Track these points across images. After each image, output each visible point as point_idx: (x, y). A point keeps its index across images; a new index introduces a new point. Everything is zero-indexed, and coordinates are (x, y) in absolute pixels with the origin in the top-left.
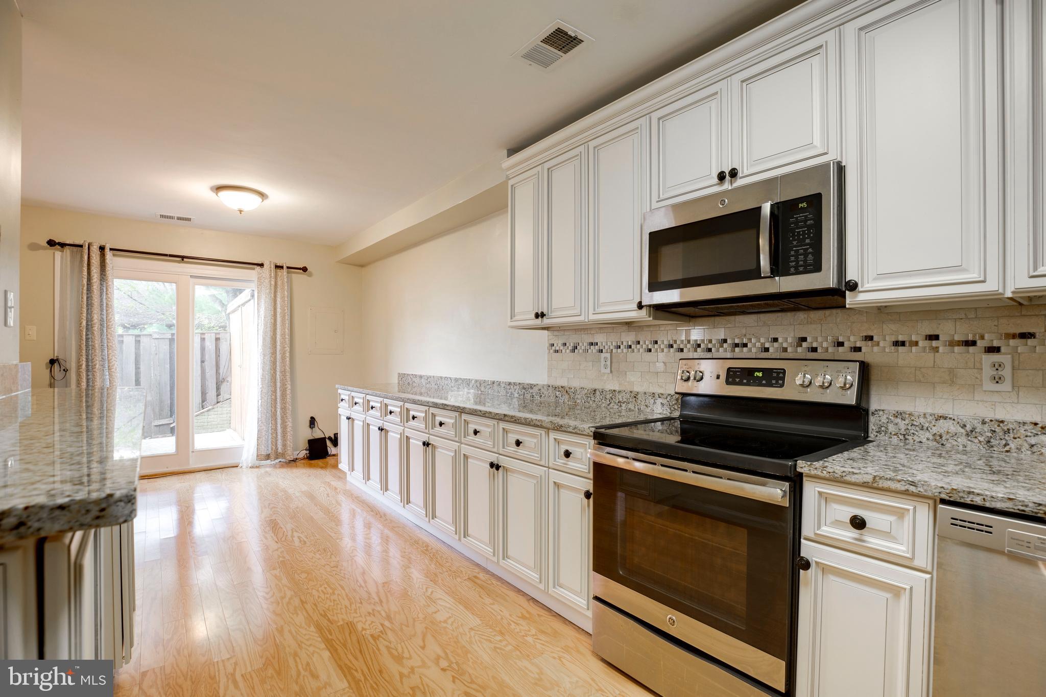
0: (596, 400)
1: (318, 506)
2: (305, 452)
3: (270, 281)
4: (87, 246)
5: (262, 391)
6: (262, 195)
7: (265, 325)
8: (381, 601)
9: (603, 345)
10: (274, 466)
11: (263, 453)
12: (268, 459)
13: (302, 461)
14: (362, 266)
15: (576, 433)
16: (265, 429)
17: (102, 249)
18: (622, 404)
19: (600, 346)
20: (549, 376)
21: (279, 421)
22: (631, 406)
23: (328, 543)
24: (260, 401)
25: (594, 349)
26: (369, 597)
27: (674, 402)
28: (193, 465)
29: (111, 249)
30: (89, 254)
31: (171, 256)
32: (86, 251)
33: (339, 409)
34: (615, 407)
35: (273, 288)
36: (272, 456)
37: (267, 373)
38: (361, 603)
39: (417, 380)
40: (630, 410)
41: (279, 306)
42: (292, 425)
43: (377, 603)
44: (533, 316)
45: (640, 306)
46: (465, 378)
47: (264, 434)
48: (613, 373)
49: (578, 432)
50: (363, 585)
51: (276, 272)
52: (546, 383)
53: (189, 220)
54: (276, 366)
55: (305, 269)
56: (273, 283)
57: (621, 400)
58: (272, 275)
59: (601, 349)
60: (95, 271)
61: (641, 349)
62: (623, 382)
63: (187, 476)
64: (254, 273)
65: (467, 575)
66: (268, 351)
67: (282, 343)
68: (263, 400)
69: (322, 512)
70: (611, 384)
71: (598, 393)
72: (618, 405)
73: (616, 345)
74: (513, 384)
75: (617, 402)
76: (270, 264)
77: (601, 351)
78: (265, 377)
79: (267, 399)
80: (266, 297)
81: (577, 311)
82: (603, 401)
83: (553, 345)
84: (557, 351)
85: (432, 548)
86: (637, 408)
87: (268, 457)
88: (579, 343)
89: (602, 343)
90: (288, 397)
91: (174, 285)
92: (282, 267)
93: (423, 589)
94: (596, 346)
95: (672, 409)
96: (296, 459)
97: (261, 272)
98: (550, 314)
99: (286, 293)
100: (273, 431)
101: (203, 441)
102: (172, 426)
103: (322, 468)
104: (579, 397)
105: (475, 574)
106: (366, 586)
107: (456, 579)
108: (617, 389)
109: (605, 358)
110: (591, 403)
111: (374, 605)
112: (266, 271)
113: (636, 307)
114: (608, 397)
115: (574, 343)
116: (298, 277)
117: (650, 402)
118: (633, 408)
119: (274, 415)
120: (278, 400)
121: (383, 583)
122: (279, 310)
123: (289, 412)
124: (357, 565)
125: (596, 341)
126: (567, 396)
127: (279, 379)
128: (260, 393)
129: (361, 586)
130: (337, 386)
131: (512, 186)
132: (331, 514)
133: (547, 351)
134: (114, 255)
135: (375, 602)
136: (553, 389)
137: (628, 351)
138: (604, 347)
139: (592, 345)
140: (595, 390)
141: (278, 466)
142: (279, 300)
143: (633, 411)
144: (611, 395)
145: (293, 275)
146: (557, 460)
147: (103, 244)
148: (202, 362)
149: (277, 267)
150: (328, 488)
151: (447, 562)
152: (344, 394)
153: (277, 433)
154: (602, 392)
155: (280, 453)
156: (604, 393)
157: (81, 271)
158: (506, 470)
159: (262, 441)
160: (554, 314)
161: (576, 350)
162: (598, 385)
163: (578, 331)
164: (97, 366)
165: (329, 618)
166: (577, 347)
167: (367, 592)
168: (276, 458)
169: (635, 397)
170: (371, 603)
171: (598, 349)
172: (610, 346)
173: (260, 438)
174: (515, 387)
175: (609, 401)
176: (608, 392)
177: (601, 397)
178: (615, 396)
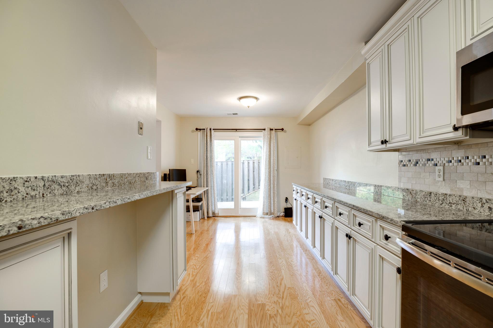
0: (432, 200)
1: (278, 240)
2: (283, 213)
3: (268, 136)
4: (206, 129)
5: (265, 185)
6: (256, 98)
7: (266, 156)
8: (283, 297)
9: (438, 160)
10: (270, 219)
11: (265, 212)
12: (267, 215)
13: (282, 217)
14: (310, 125)
15: (392, 224)
16: (266, 202)
17: (210, 129)
18: (452, 205)
19: (435, 161)
20: (400, 181)
21: (272, 198)
22: (460, 207)
23: (274, 260)
24: (264, 189)
25: (431, 163)
26: (279, 293)
28: (240, 214)
29: (213, 129)
30: (207, 132)
31: (232, 129)
32: (206, 131)
33: (293, 195)
34: (446, 206)
35: (269, 139)
36: (269, 214)
37: (267, 177)
38: (274, 295)
39: (331, 182)
40: (459, 210)
41: (272, 147)
42: (277, 201)
43: (281, 298)
44: (380, 143)
45: (456, 129)
46: (353, 181)
47: (265, 204)
48: (446, 181)
49: (394, 223)
50: (279, 286)
51: (270, 132)
52: (397, 186)
53: (237, 114)
54: (271, 174)
55: (282, 129)
56: (269, 137)
57: (451, 201)
58: (269, 134)
59: (436, 163)
60: (208, 138)
61: (470, 162)
62: (453, 188)
63: (237, 218)
64: (261, 134)
65: (335, 297)
66: (267, 167)
67: (274, 163)
68: (265, 189)
69: (279, 243)
70: (444, 189)
71: (433, 195)
72: (449, 205)
73: (448, 160)
74: (377, 186)
75: (448, 202)
76: (268, 128)
77: (436, 165)
78: (266, 178)
79: (267, 188)
80: (266, 143)
81: (408, 137)
82: (437, 201)
83: (402, 161)
84: (404, 165)
85: (322, 275)
86: (465, 209)
87: (267, 214)
88: (419, 160)
89: (437, 159)
90: (275, 188)
91: (234, 141)
92: (273, 129)
93: (306, 298)
94: (432, 161)
96: (279, 216)
97: (265, 132)
98: (391, 141)
99: (274, 141)
100: (269, 202)
101: (244, 204)
102: (243, 197)
103: (289, 222)
104: (419, 197)
105: (340, 298)
106: (280, 287)
107: (327, 297)
108: (449, 192)
109: (439, 170)
110: (428, 202)
111: (279, 298)
112: (267, 132)
113: (452, 129)
114: (441, 198)
115: (416, 160)
116: (280, 133)
117: (478, 205)
118: (461, 209)
119: (270, 195)
120: (272, 189)
121: (289, 288)
122: (272, 149)
123: (276, 194)
124: (281, 274)
125: (432, 158)
126: (410, 196)
127: (272, 179)
128: (264, 186)
129: (278, 286)
130: (293, 184)
131: (368, 63)
132: (282, 245)
133: (398, 165)
134: (214, 131)
135: (280, 297)
136: (401, 190)
137: (458, 165)
138: (439, 162)
139: (429, 160)
140: (431, 193)
141: (272, 218)
142: (272, 144)
143: (462, 210)
144: (443, 197)
145: (278, 132)
146: (382, 240)
147: (211, 128)
148: (254, 172)
149: (271, 130)
150: (286, 232)
151: (326, 285)
152: (295, 187)
153: (271, 203)
154: (436, 195)
155: (272, 213)
156: (438, 195)
157: (205, 139)
158: (355, 240)
159: (265, 206)
160: (394, 141)
161: (417, 164)
162: (433, 189)
163: (419, 151)
164: (209, 173)
165: (256, 298)
166: (418, 162)
167: (279, 290)
168: (271, 215)
169: (464, 200)
170: (278, 297)
171: (434, 163)
172: (443, 161)
173: (264, 205)
174: (379, 188)
175: (442, 202)
176: (441, 195)
177: (435, 198)
178: (446, 198)
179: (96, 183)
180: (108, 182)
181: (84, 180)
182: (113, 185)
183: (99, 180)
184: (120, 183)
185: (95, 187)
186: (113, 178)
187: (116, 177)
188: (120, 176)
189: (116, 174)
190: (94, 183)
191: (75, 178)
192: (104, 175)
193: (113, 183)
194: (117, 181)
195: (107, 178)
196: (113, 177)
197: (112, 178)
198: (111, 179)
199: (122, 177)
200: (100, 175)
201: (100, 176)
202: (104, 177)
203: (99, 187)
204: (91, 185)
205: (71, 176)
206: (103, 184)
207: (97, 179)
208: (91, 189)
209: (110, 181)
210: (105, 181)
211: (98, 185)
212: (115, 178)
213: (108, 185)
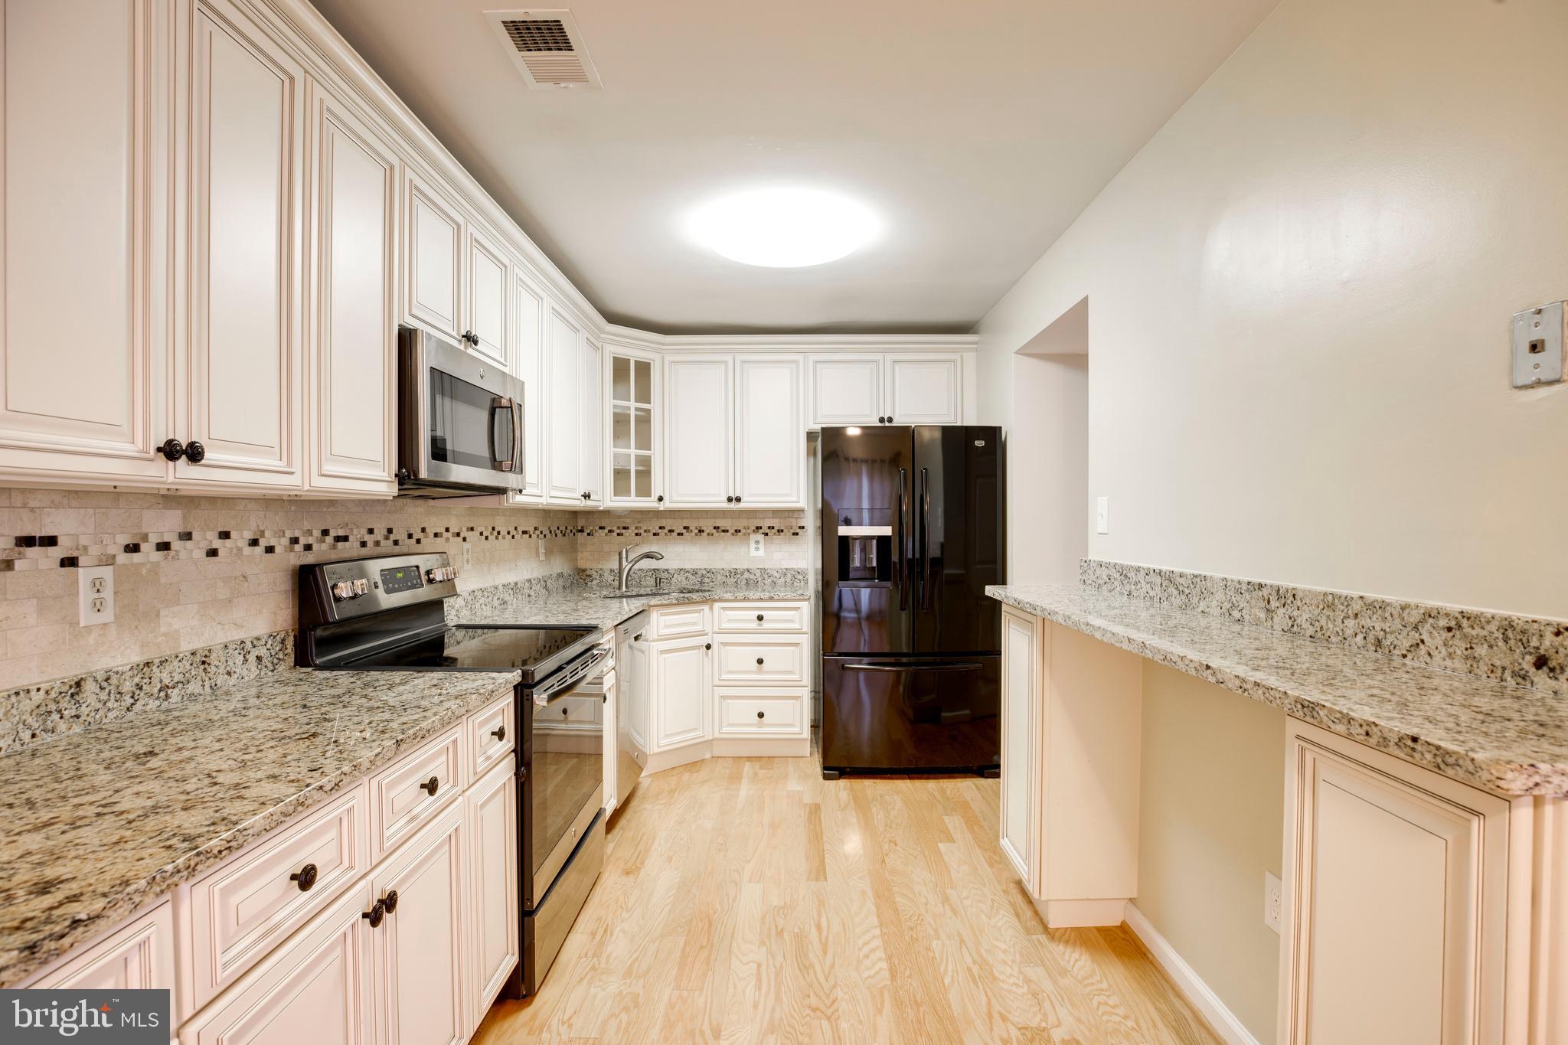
0: (85, 712)
18: (169, 691)
19: (67, 548)
22: (194, 687)
25: (42, 557)
27: (277, 649)
34: (148, 707)
40: (191, 698)
48: (130, 619)
57: (167, 681)
61: (194, 552)
62: (151, 636)
71: (89, 686)
72: (158, 698)
73: (125, 543)
75: (156, 690)
77: (74, 563)
86: (207, 686)
89: (77, 536)
94: (51, 549)
95: (276, 661)
108: (153, 657)
109: (97, 586)
114: (126, 687)
117: (237, 662)
125: (51, 532)
137: (161, 559)
140: (79, 683)
144: (137, 680)
154: (107, 679)
156: (114, 681)
162: (89, 665)
169: (204, 663)
175: (132, 697)
176: (130, 673)
177: (103, 696)
178: (150, 678)
179: (1240, 603)
180: (1273, 609)
181: (1215, 590)
182: (1293, 626)
183: (1248, 597)
184: (1321, 628)
185: (1236, 614)
186: (1292, 602)
187: (1302, 601)
188: (1323, 600)
189: (1304, 591)
190: (1235, 602)
191: (1198, 580)
192: (1260, 586)
193: (1290, 618)
194: (1305, 616)
195: (1271, 598)
196: (1291, 598)
197: (1289, 602)
198: (1284, 605)
199: (1330, 606)
200: (1249, 583)
201: (1250, 587)
202: (1260, 593)
203: (1247, 617)
204: (1227, 605)
205: (1192, 577)
206: (1257, 610)
207: (1241, 594)
208: (1228, 614)
209: (1281, 611)
210: (1263, 605)
211: (1244, 611)
212: (1299, 603)
213: (1275, 620)
